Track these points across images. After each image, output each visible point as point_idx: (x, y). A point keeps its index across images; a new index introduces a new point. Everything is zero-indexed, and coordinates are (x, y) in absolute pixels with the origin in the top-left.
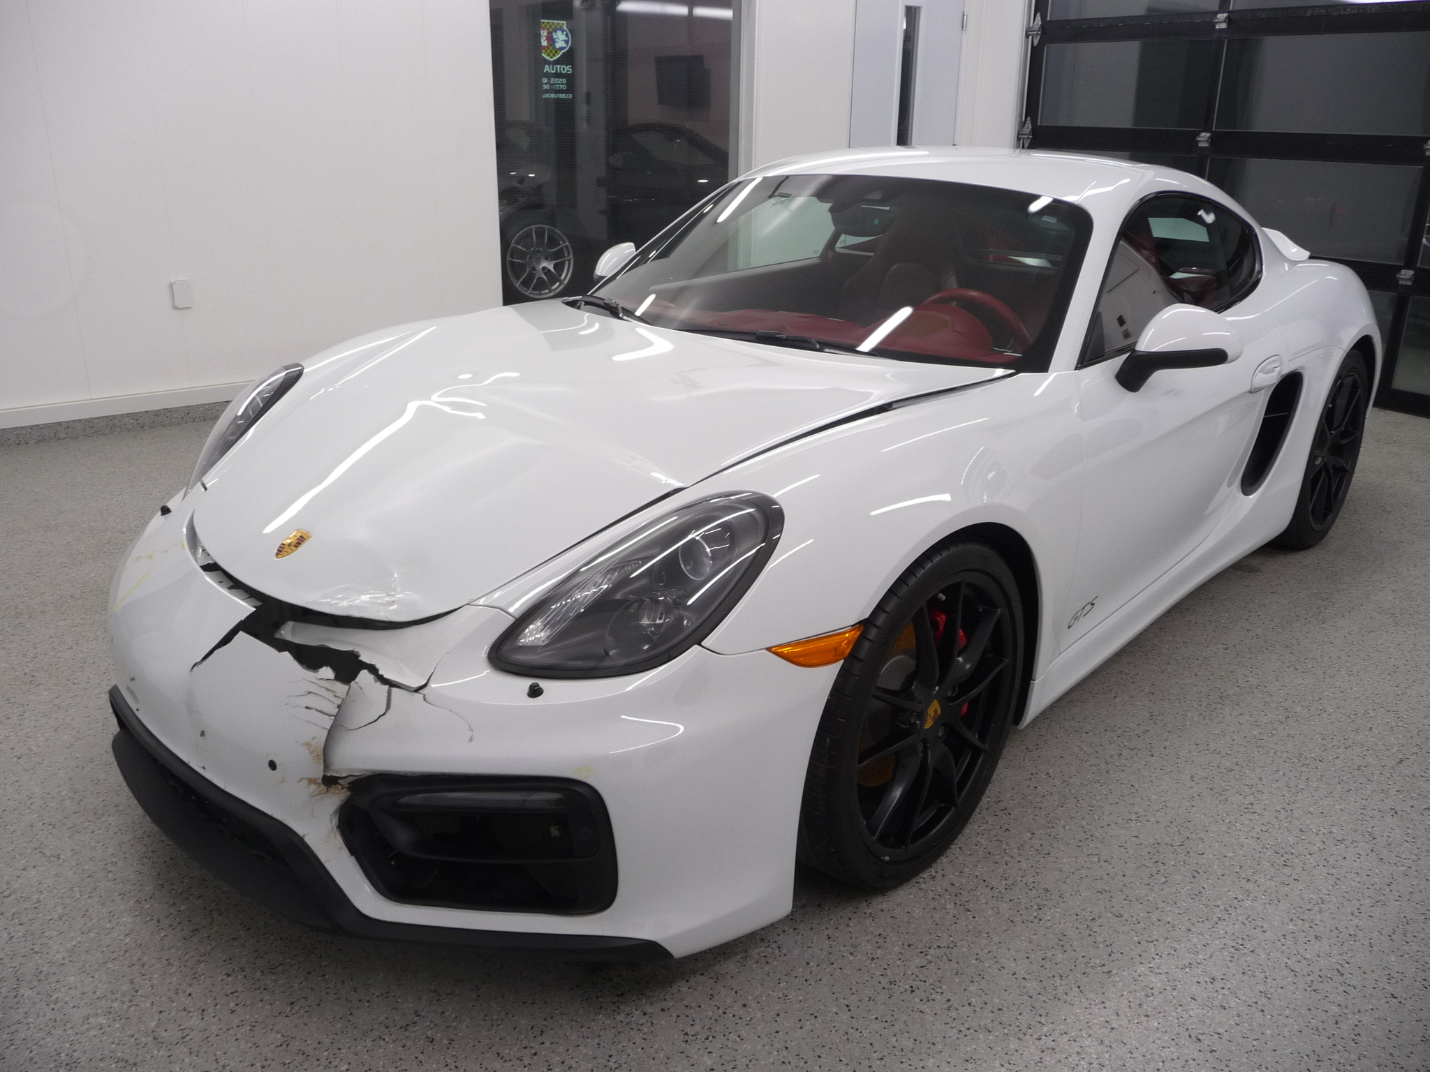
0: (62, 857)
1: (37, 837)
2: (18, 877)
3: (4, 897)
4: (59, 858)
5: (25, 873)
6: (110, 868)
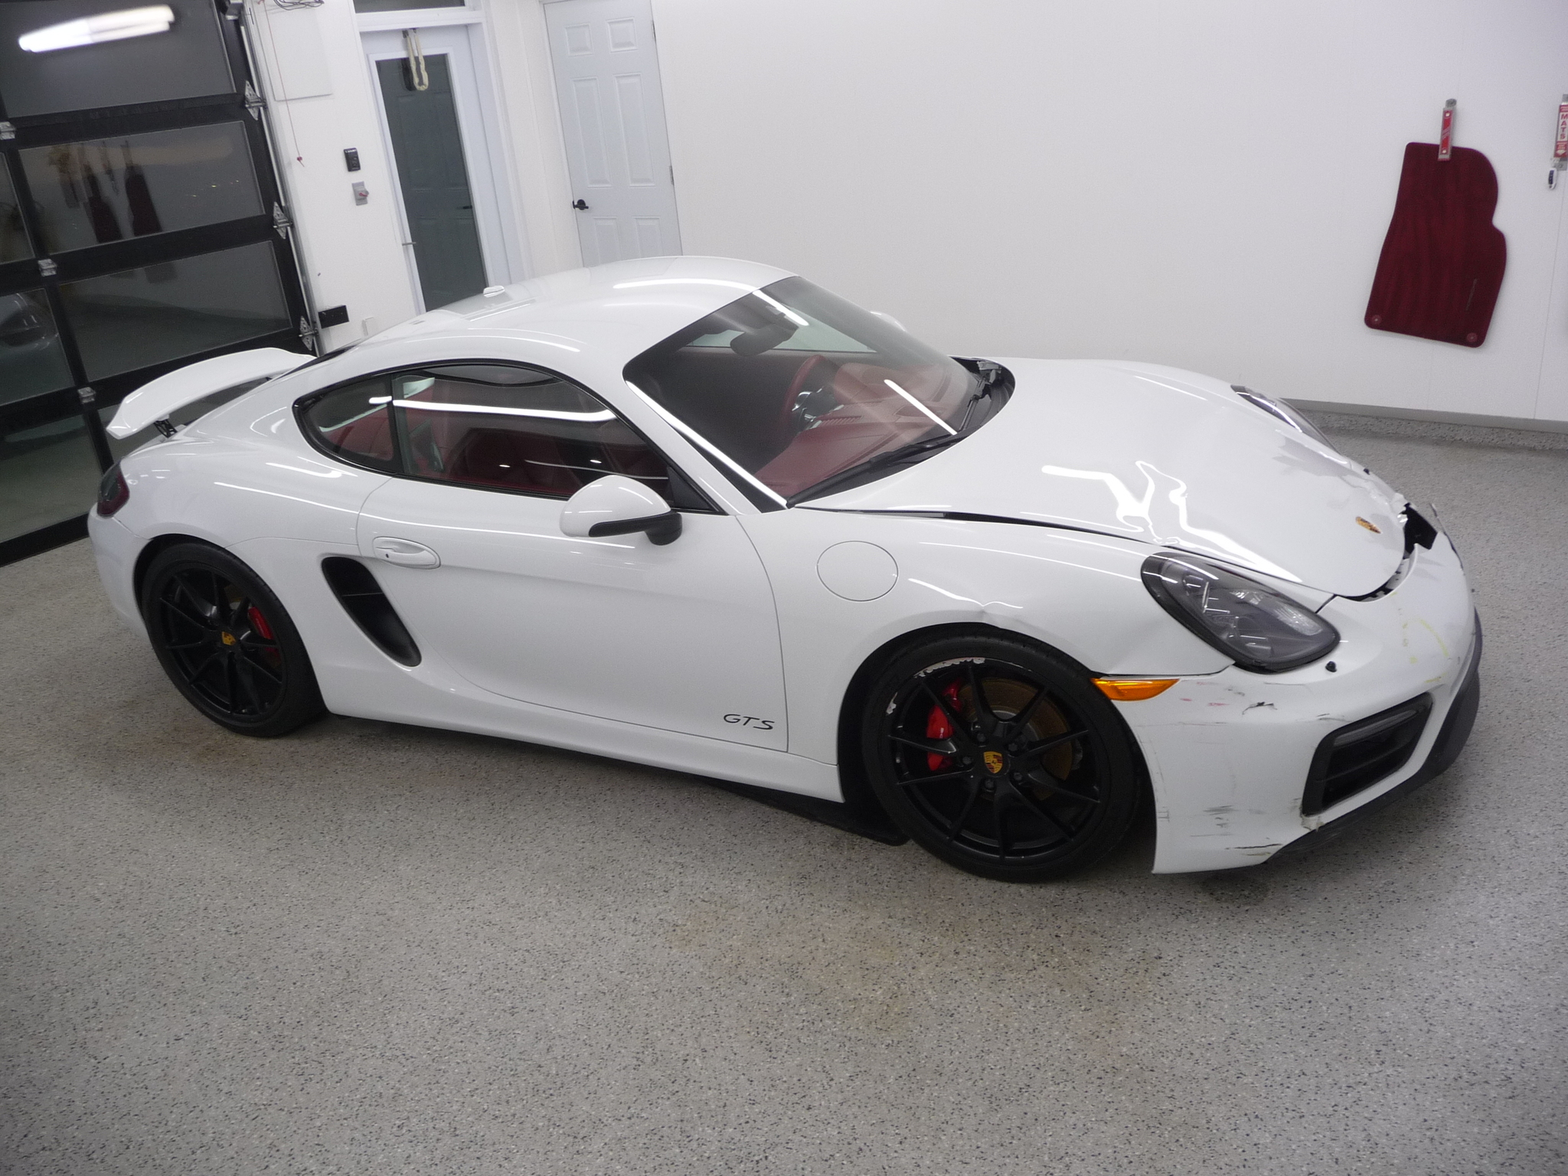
0: (1505, 831)
1: (1510, 857)
2: (1544, 834)
3: (1561, 825)
4: (1508, 831)
5: (1537, 834)
6: (1481, 805)
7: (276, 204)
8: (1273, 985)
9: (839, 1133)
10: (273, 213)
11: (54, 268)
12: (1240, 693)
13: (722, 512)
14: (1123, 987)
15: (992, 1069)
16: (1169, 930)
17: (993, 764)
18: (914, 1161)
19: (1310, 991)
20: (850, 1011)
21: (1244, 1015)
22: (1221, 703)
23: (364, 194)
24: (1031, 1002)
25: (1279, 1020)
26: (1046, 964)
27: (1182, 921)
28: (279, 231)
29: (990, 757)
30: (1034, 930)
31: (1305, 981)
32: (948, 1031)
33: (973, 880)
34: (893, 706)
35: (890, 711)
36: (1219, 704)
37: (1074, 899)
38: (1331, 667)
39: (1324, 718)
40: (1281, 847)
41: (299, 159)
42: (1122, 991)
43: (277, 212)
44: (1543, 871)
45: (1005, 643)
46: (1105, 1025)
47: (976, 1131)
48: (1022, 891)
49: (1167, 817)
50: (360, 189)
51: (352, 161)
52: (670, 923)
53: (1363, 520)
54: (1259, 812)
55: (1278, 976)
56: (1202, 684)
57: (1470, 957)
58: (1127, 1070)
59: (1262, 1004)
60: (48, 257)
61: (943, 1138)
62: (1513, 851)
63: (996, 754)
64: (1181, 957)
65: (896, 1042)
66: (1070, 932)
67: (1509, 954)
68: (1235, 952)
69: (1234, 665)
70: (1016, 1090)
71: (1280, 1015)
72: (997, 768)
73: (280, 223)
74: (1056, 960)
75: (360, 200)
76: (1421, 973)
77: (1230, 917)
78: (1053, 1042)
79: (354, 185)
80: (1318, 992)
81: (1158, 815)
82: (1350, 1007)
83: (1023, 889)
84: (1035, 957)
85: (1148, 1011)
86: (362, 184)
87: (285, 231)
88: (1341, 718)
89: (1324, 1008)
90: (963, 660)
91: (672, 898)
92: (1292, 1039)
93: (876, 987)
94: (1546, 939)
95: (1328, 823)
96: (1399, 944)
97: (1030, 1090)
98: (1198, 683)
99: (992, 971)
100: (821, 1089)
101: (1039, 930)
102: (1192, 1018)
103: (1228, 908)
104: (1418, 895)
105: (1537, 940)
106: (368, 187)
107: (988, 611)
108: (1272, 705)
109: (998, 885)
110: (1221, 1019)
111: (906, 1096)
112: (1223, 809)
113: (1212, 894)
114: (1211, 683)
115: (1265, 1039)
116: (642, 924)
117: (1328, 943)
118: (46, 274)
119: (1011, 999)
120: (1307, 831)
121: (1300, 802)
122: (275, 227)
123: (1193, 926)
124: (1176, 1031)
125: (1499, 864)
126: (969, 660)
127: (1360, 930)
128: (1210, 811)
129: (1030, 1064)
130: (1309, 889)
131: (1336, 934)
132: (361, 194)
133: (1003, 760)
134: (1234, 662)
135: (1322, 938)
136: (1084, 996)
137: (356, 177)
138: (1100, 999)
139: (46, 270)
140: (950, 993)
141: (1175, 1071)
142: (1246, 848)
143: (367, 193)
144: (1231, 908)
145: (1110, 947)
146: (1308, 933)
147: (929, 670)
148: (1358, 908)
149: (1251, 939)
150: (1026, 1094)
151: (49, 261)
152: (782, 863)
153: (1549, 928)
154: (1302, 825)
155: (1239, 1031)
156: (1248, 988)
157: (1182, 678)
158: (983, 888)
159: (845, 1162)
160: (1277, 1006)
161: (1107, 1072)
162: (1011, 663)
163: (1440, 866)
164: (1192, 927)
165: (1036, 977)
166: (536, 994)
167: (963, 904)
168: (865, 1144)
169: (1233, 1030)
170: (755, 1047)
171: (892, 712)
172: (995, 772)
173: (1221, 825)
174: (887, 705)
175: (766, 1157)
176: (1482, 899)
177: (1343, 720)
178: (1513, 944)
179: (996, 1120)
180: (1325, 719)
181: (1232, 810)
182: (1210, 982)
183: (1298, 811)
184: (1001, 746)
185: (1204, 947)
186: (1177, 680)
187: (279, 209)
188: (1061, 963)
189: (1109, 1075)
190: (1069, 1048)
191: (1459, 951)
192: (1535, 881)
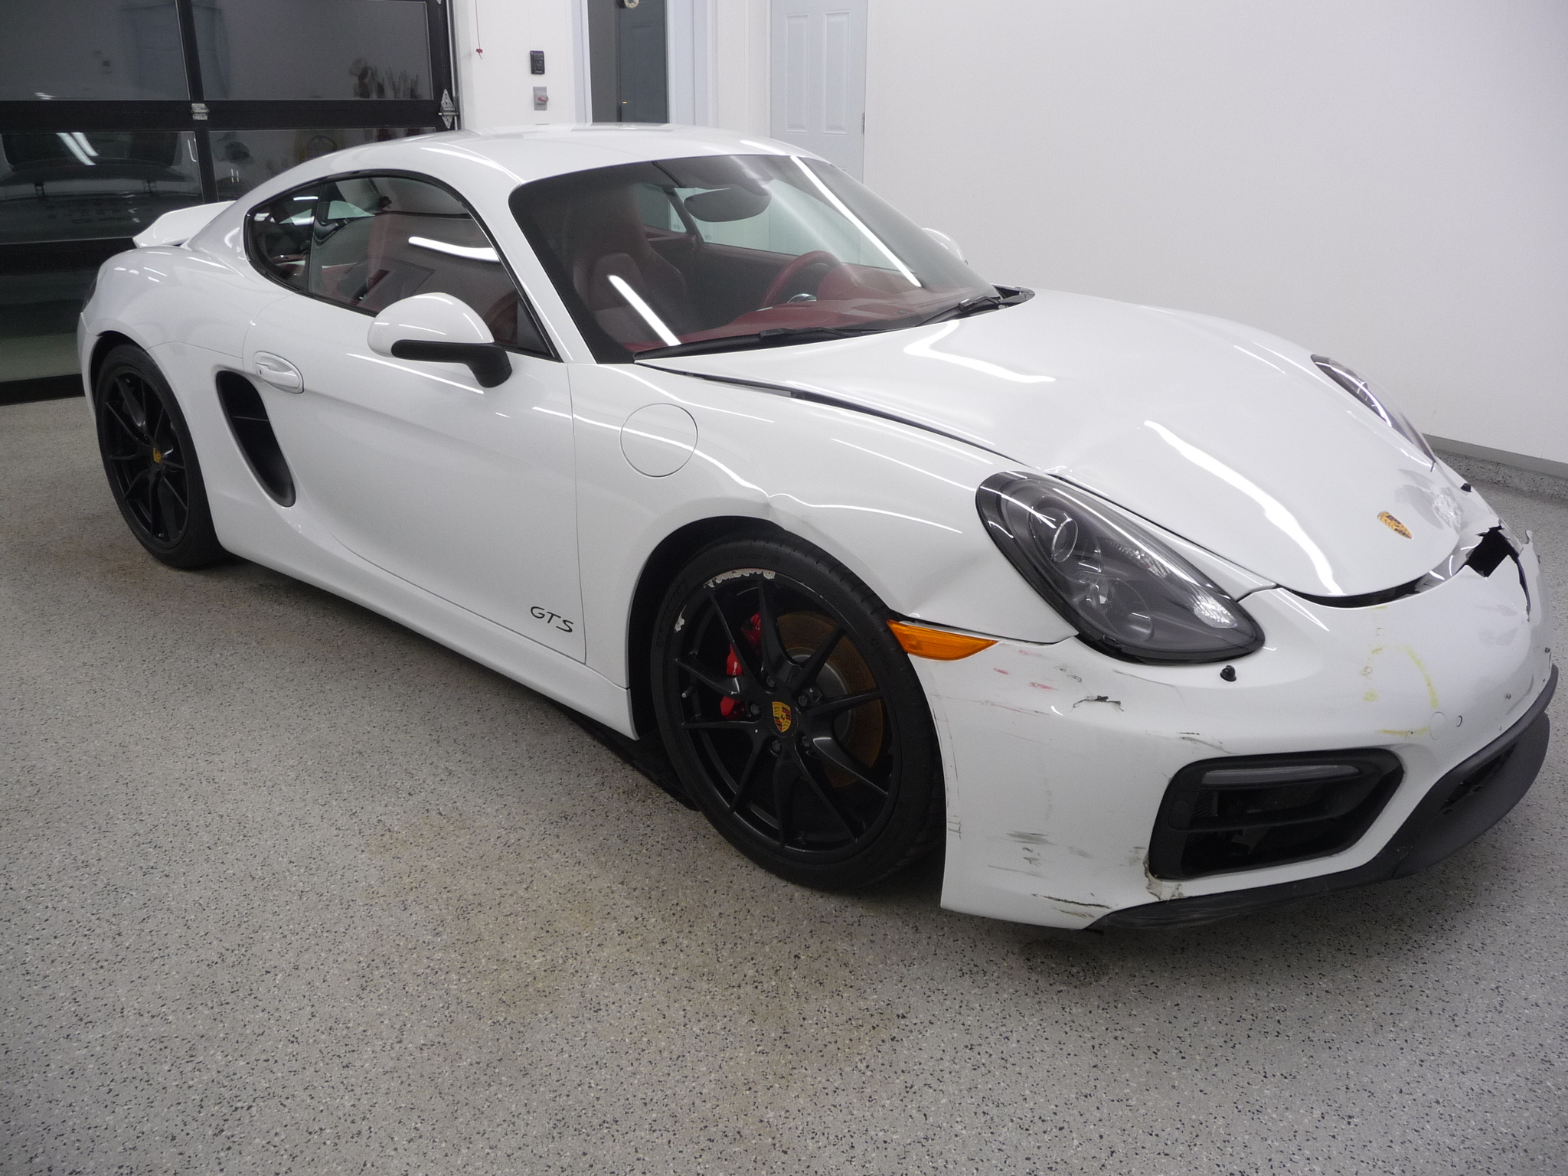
7: (446, 92)
8: (1027, 1092)
9: (353, 1105)
10: (441, 100)
11: (206, 113)
12: (1075, 677)
13: (558, 358)
14: (829, 1038)
15: (590, 1087)
16: (940, 987)
17: (781, 720)
18: (407, 1168)
19: (1073, 1115)
20: (488, 972)
21: (959, 1119)
22: (1048, 685)
23: (543, 99)
24: (702, 1023)
25: (1001, 1139)
26: (756, 985)
27: (967, 981)
28: (444, 118)
29: (779, 709)
30: (775, 941)
31: (1074, 1101)
32: (578, 1027)
33: (751, 867)
34: (681, 622)
35: (678, 628)
36: (1045, 687)
37: (850, 920)
38: (1229, 675)
39: (1188, 738)
40: (1108, 911)
41: (479, 51)
42: (824, 1043)
43: (445, 99)
44: (1519, 1052)
45: (798, 555)
46: (770, 1077)
47: (509, 1156)
48: (797, 895)
49: (959, 831)
50: (540, 94)
51: (537, 63)
52: (385, 826)
53: (1390, 517)
54: (1082, 854)
55: (1041, 1083)
56: (1026, 653)
57: (1334, 1137)
58: (754, 1142)
59: (994, 1111)
60: (201, 101)
61: (464, 1151)
62: (1490, 1015)
63: (785, 706)
64: (932, 1023)
65: (508, 1021)
66: (816, 956)
67: (1397, 1148)
68: (1007, 1038)
69: (1076, 636)
70: (596, 1122)
71: (1008, 1133)
72: (785, 725)
73: (447, 111)
74: (774, 983)
75: (538, 104)
76: (1247, 1137)
77: (1032, 994)
78: (690, 1077)
79: (535, 89)
80: (1082, 1120)
81: (948, 825)
82: (1112, 1152)
83: (798, 893)
84: (751, 973)
85: (837, 1076)
86: (544, 89)
87: (450, 120)
88: (1218, 745)
89: (1076, 1142)
90: (752, 571)
91: (410, 802)
92: (1001, 1170)
93: (540, 954)
94: (1467, 1144)
95: (1191, 898)
96: (1241, 1090)
97: (615, 1127)
98: (1021, 651)
99: (686, 975)
100: (378, 1049)
101: (781, 943)
102: (888, 1102)
103: (1037, 981)
104: (1311, 1035)
105: (1453, 1142)
106: (549, 94)
107: (774, 505)
108: (1118, 703)
109: (774, 881)
110: (925, 1115)
111: (463, 1088)
112: (1033, 838)
113: (1028, 959)
114: (1039, 655)
115: (964, 1158)
116: (357, 820)
117: (1141, 1061)
118: (197, 117)
119: (682, 1013)
120: (1155, 899)
121: (1144, 853)
122: (440, 114)
123: (976, 990)
124: (855, 1112)
125: (1456, 1026)
126: (759, 572)
127: (1197, 1057)
128: (1014, 836)
129: (641, 1096)
130: (1162, 987)
131: (1159, 1053)
132: (540, 99)
133: (791, 716)
134: (1077, 633)
135: (1136, 1053)
136: (773, 1035)
137: (538, 80)
138: (789, 1044)
139: (198, 113)
140: (617, 985)
141: (814, 1163)
142: (1059, 900)
143: (547, 99)
144: (1042, 983)
145: (851, 987)
146: (1123, 1041)
147: (719, 580)
148: (1213, 1028)
149: (1039, 1027)
150: (606, 1131)
151: (203, 105)
152: (555, 797)
153: (1481, 1129)
154: (1148, 888)
155: (937, 1137)
156: (990, 1086)
157: (1002, 641)
158: (753, 879)
159: (328, 1142)
160: (1012, 1121)
161: (726, 1136)
162: (803, 584)
163: (1367, 1006)
164: (973, 992)
165: (733, 997)
166: (187, 860)
167: (715, 892)
168: (370, 1128)
169: (930, 1134)
170: (352, 980)
171: (680, 629)
172: (783, 731)
173: (1030, 860)
174: (675, 621)
175: (249, 1108)
176: (1403, 1063)
177: (1220, 748)
178: (1411, 1135)
179: (541, 1150)
180: (1191, 739)
181: (1045, 842)
182: (946, 1064)
183: (1141, 868)
184: (792, 698)
185: (970, 1020)
186: (994, 642)
187: (448, 97)
188: (776, 989)
189: (725, 1140)
190: (704, 1091)
191: (1323, 1123)
192: (1497, 1062)
